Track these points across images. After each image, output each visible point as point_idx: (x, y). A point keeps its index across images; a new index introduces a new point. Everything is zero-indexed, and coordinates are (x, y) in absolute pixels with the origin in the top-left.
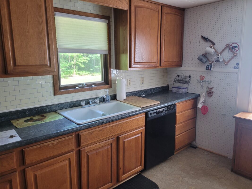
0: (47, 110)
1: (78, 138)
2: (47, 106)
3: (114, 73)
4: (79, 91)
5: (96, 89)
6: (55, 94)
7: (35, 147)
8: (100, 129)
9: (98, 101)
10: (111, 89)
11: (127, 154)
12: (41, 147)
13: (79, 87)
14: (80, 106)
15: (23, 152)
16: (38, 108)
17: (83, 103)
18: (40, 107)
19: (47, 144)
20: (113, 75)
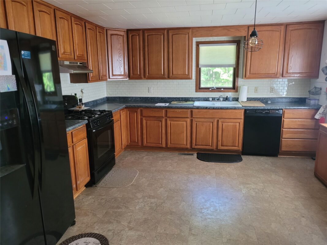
0: (190, 100)
1: (192, 112)
2: (190, 98)
3: (240, 82)
4: (211, 91)
5: (224, 92)
6: (196, 91)
7: (171, 110)
8: (205, 111)
9: (222, 99)
10: (237, 93)
11: (224, 134)
12: (173, 111)
13: (212, 89)
14: (209, 101)
15: (166, 111)
16: (186, 98)
17: (211, 99)
18: (187, 97)
19: (176, 110)
20: (239, 83)
